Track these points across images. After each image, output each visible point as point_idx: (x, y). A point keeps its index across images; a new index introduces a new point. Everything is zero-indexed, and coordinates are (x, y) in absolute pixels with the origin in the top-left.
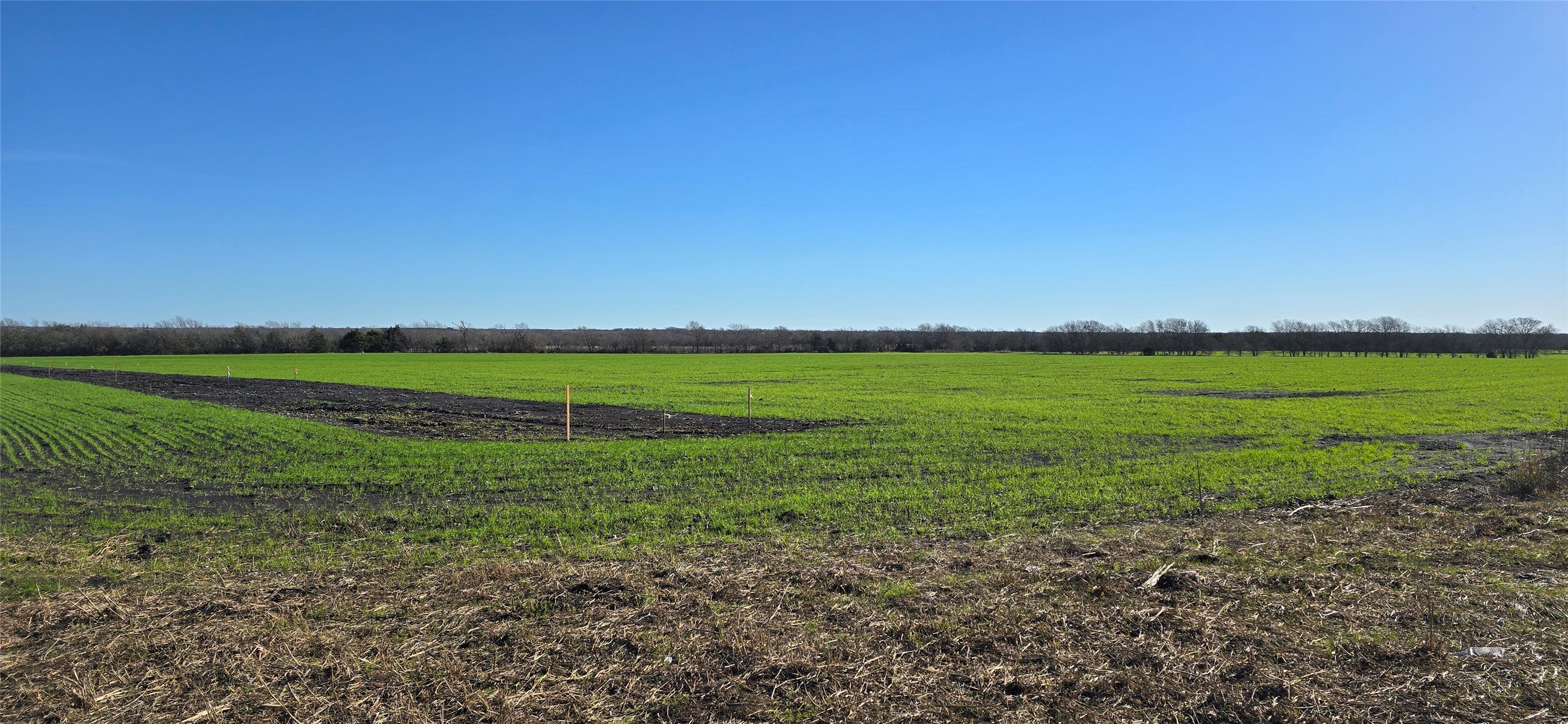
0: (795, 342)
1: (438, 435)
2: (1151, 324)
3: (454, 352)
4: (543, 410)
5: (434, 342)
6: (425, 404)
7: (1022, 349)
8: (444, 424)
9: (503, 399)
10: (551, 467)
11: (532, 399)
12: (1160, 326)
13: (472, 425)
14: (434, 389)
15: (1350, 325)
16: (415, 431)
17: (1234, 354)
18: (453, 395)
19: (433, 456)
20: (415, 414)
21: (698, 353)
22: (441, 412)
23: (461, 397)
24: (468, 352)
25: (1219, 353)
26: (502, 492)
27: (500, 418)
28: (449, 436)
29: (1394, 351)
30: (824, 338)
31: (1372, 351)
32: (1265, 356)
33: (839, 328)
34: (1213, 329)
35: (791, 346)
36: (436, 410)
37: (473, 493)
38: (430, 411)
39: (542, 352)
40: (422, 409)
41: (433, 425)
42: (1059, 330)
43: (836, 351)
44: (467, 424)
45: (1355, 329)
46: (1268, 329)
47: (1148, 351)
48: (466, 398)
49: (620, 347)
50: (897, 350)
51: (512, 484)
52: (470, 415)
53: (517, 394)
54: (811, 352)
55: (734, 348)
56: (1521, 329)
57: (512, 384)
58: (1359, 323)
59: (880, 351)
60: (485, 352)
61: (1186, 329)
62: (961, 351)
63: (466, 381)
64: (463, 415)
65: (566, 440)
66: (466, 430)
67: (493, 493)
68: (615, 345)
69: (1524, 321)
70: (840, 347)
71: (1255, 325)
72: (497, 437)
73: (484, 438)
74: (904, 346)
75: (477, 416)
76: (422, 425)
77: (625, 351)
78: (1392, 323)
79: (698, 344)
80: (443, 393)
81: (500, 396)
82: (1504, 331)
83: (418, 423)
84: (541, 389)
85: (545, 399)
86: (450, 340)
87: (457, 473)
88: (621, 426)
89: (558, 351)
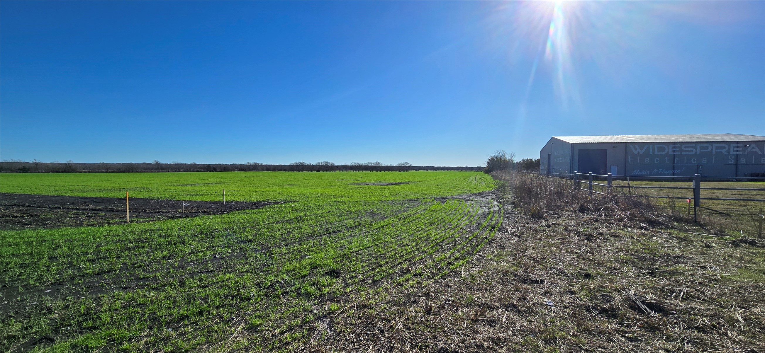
0: (199, 168)
1: (28, 224)
2: (319, 162)
3: (31, 172)
4: (100, 202)
5: (17, 168)
6: (14, 202)
7: (281, 170)
8: (32, 216)
9: (69, 196)
10: (130, 246)
11: (89, 196)
12: (322, 164)
13: (53, 214)
14: (20, 192)
15: (369, 164)
16: (7, 222)
17: (341, 171)
18: (35, 195)
19: (26, 243)
20: (6, 209)
21: (158, 172)
22: (28, 206)
23: (40, 196)
24: (39, 172)
25: (337, 171)
26: (98, 274)
27: (73, 209)
28: (37, 224)
29: (379, 170)
30: (212, 167)
31: (374, 170)
32: (349, 172)
33: (217, 163)
34: (336, 164)
35: (198, 170)
36: (24, 206)
37: (72, 279)
38: (19, 206)
39: (81, 172)
40: (12, 205)
41: (22, 217)
42: (293, 165)
43: (216, 171)
44: (50, 214)
45: (370, 165)
46: (350, 165)
47: (318, 171)
48: (44, 196)
49: (121, 170)
50: (239, 171)
51: (105, 265)
52: (49, 208)
53: (78, 193)
54: (206, 171)
55: (174, 170)
56: (406, 165)
57: (73, 188)
58: (371, 163)
59: (233, 171)
60: (49, 172)
61: (329, 164)
62: (261, 171)
63: (42, 187)
64: (45, 207)
65: (126, 222)
66: (50, 219)
67: (91, 276)
68: (119, 169)
69: (406, 163)
70: (218, 170)
71: (346, 163)
72: (76, 223)
73: (66, 225)
74: (242, 169)
75: (55, 208)
76: (13, 216)
77: (124, 172)
78: (378, 163)
79: (158, 169)
80: (27, 194)
81: (67, 195)
82: (402, 166)
83: (9, 216)
84: (92, 190)
85: (97, 196)
86: (27, 167)
87: (51, 258)
88: (154, 210)
89: (89, 172)
